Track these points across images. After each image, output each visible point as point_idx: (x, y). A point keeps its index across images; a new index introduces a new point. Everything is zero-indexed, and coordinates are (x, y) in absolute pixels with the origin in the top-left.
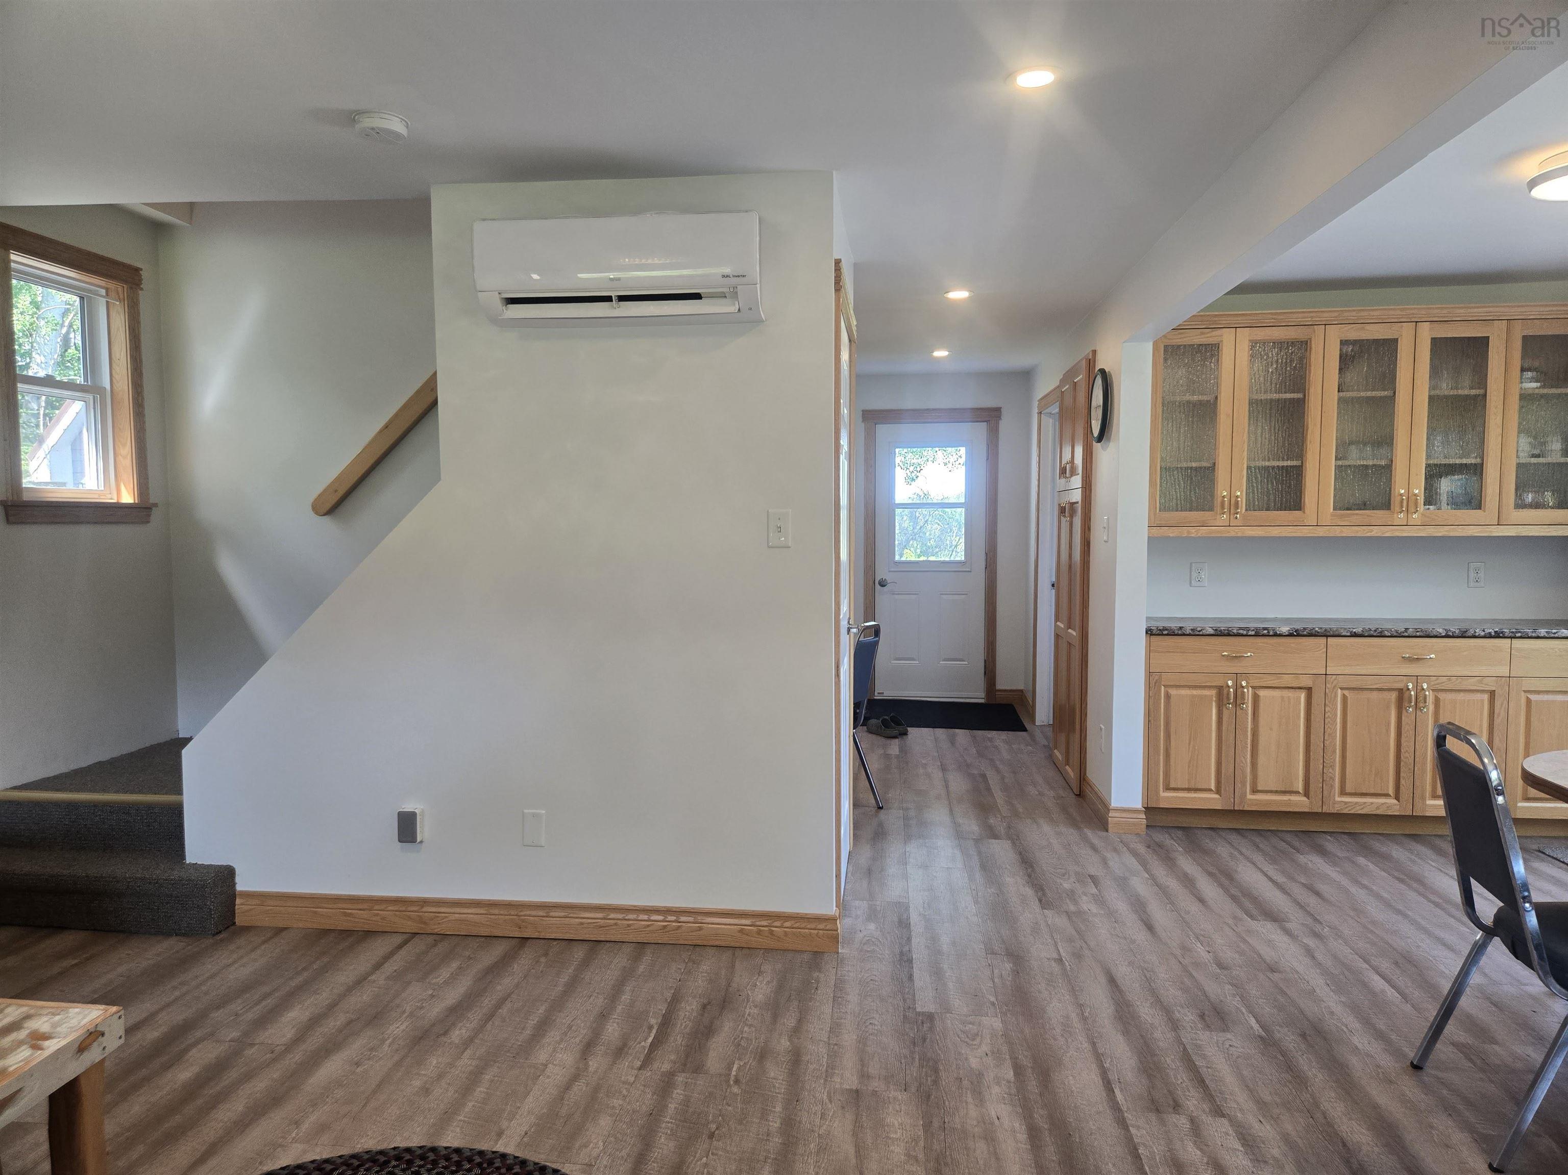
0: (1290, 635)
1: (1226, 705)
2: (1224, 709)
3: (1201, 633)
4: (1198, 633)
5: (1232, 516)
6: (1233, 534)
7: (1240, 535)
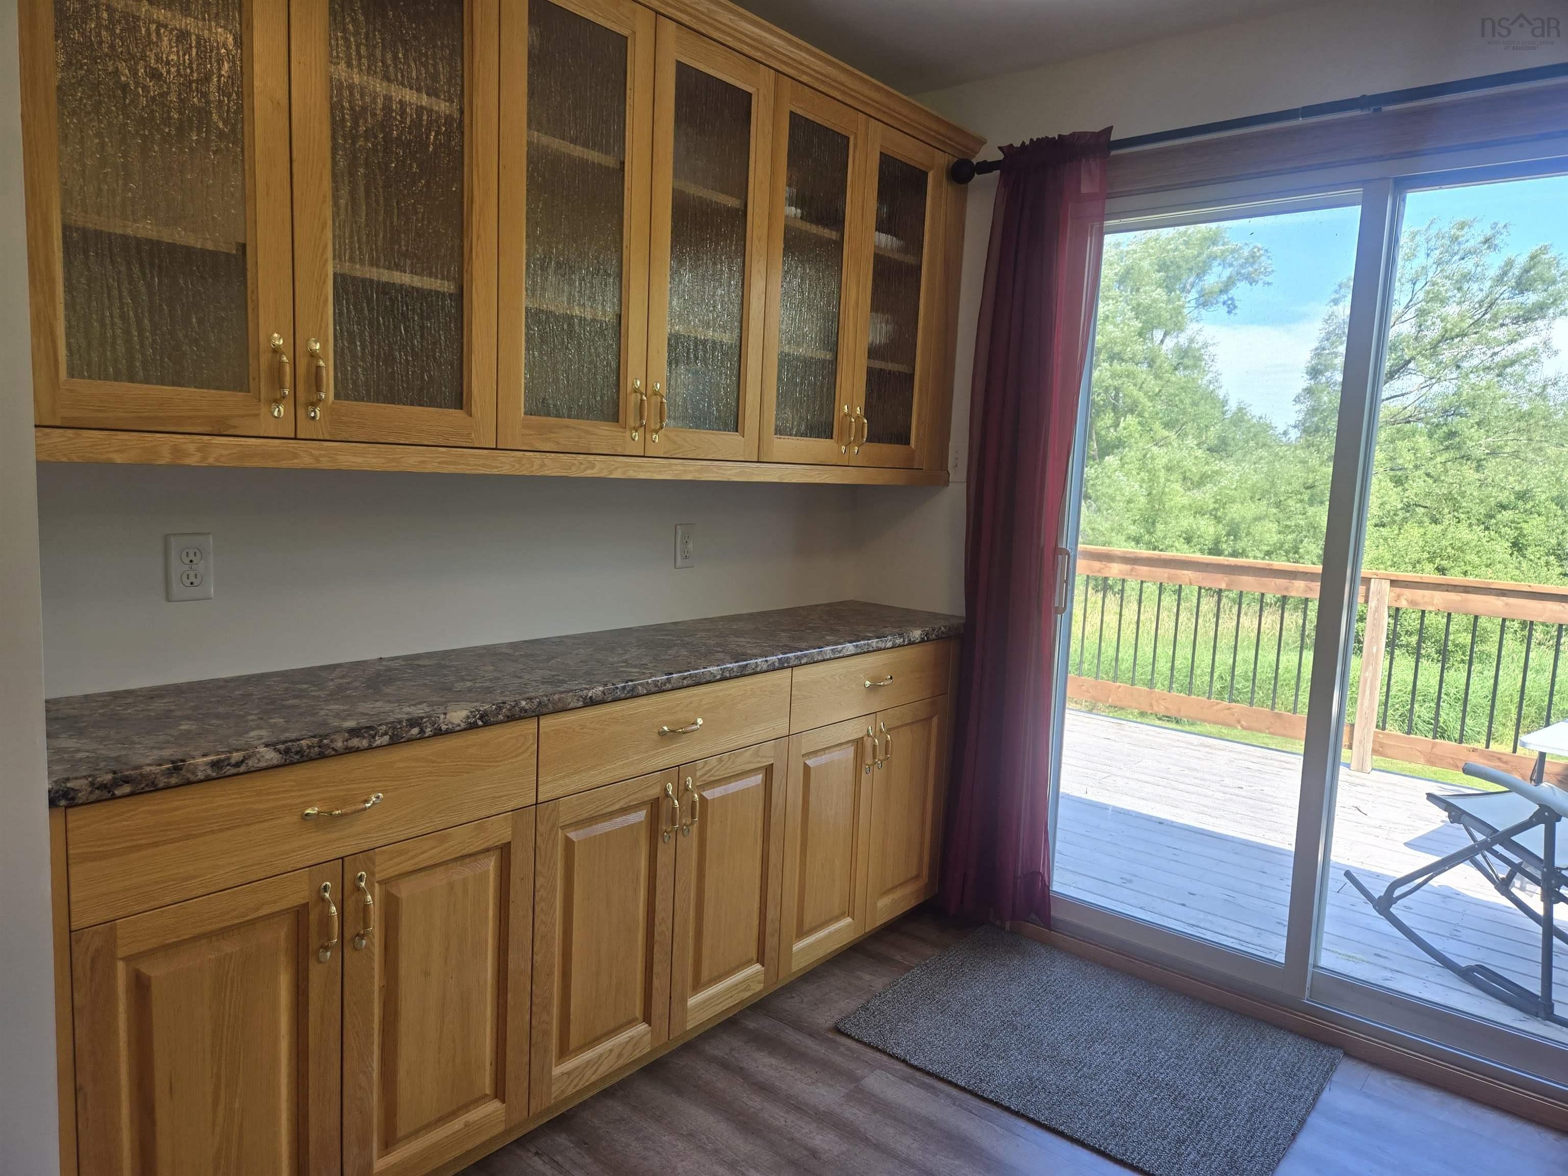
0: (471, 727)
1: (317, 953)
2: (312, 963)
3: (243, 769)
4: (234, 771)
5: (301, 412)
6: (305, 461)
7: (325, 464)
